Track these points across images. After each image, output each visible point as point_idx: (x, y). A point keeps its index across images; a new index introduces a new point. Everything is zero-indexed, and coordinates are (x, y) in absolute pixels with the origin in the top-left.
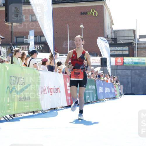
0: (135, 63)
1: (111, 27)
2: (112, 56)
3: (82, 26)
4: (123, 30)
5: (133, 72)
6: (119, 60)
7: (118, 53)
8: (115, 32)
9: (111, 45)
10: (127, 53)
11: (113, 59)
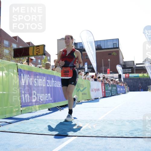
0: (134, 77)
1: (123, 60)
2: (123, 73)
3: (109, 60)
4: (129, 61)
5: (134, 80)
6: (127, 75)
7: (126, 72)
8: (125, 62)
9: (123, 68)
10: (131, 72)
11: (124, 75)
